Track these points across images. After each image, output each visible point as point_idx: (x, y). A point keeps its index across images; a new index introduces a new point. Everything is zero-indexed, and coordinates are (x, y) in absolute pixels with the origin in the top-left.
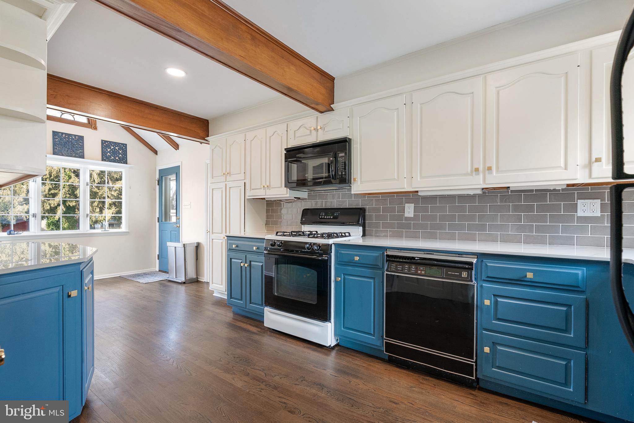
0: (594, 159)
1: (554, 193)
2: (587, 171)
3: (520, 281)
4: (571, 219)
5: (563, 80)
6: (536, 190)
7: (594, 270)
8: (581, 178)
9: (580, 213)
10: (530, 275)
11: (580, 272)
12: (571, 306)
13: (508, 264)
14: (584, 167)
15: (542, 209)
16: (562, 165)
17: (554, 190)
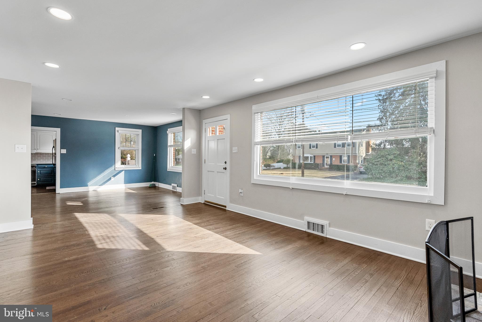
3: (45, 168)
6: (47, 153)
10: (46, 166)
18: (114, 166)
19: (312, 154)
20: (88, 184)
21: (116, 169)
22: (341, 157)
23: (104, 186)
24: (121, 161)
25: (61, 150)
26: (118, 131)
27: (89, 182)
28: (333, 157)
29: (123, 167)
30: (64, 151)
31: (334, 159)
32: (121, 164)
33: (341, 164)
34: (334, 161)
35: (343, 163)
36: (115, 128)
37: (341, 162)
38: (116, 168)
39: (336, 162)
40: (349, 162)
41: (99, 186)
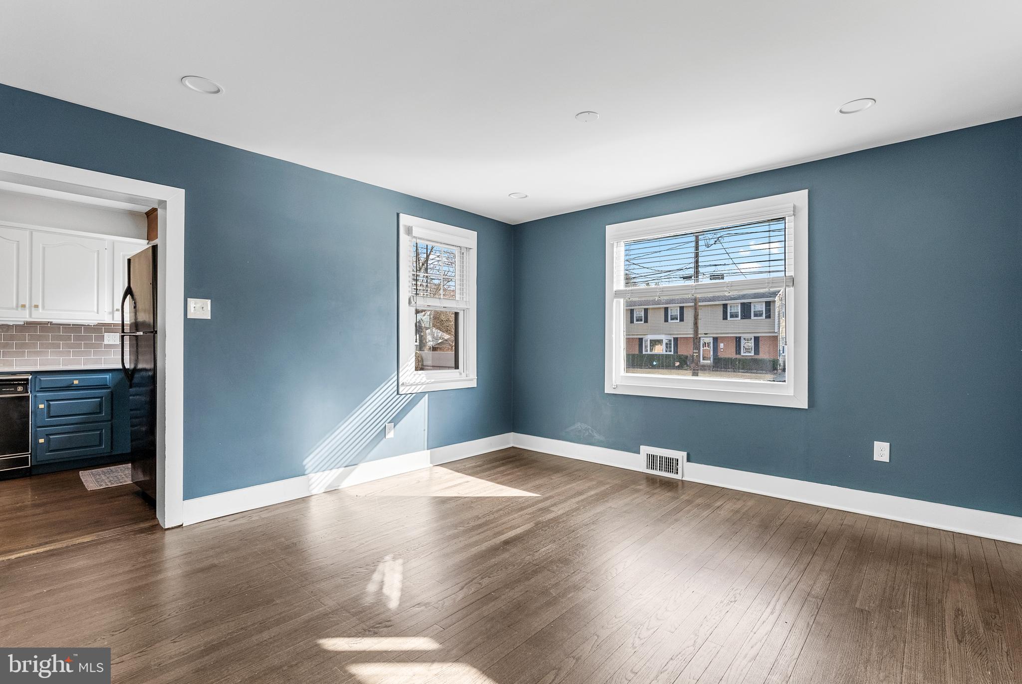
0: (115, 309)
1: (88, 328)
2: (111, 316)
3: (70, 387)
4: (100, 346)
5: (96, 255)
6: (73, 325)
7: (115, 373)
8: (108, 320)
9: (106, 342)
10: (76, 382)
11: (108, 376)
12: (103, 397)
13: (68, 376)
14: (110, 313)
15: (78, 338)
16: (96, 311)
17: (88, 325)
18: (396, 377)
19: (670, 334)
20: (305, 463)
21: (401, 389)
22: (738, 340)
23: (362, 467)
24: (414, 358)
25: (189, 299)
26: (409, 231)
27: (310, 455)
28: (719, 341)
29: (424, 380)
30: (201, 309)
31: (722, 345)
32: (416, 369)
33: (738, 356)
34: (722, 349)
35: (742, 354)
36: (398, 215)
37: (738, 351)
38: (403, 384)
39: (727, 351)
40: (757, 351)
41: (345, 467)
